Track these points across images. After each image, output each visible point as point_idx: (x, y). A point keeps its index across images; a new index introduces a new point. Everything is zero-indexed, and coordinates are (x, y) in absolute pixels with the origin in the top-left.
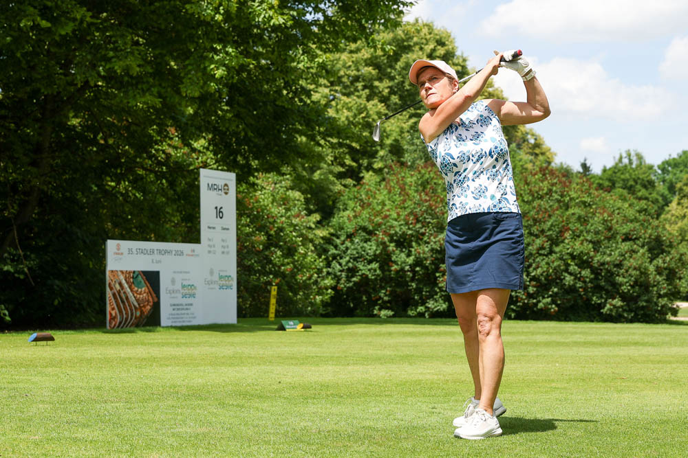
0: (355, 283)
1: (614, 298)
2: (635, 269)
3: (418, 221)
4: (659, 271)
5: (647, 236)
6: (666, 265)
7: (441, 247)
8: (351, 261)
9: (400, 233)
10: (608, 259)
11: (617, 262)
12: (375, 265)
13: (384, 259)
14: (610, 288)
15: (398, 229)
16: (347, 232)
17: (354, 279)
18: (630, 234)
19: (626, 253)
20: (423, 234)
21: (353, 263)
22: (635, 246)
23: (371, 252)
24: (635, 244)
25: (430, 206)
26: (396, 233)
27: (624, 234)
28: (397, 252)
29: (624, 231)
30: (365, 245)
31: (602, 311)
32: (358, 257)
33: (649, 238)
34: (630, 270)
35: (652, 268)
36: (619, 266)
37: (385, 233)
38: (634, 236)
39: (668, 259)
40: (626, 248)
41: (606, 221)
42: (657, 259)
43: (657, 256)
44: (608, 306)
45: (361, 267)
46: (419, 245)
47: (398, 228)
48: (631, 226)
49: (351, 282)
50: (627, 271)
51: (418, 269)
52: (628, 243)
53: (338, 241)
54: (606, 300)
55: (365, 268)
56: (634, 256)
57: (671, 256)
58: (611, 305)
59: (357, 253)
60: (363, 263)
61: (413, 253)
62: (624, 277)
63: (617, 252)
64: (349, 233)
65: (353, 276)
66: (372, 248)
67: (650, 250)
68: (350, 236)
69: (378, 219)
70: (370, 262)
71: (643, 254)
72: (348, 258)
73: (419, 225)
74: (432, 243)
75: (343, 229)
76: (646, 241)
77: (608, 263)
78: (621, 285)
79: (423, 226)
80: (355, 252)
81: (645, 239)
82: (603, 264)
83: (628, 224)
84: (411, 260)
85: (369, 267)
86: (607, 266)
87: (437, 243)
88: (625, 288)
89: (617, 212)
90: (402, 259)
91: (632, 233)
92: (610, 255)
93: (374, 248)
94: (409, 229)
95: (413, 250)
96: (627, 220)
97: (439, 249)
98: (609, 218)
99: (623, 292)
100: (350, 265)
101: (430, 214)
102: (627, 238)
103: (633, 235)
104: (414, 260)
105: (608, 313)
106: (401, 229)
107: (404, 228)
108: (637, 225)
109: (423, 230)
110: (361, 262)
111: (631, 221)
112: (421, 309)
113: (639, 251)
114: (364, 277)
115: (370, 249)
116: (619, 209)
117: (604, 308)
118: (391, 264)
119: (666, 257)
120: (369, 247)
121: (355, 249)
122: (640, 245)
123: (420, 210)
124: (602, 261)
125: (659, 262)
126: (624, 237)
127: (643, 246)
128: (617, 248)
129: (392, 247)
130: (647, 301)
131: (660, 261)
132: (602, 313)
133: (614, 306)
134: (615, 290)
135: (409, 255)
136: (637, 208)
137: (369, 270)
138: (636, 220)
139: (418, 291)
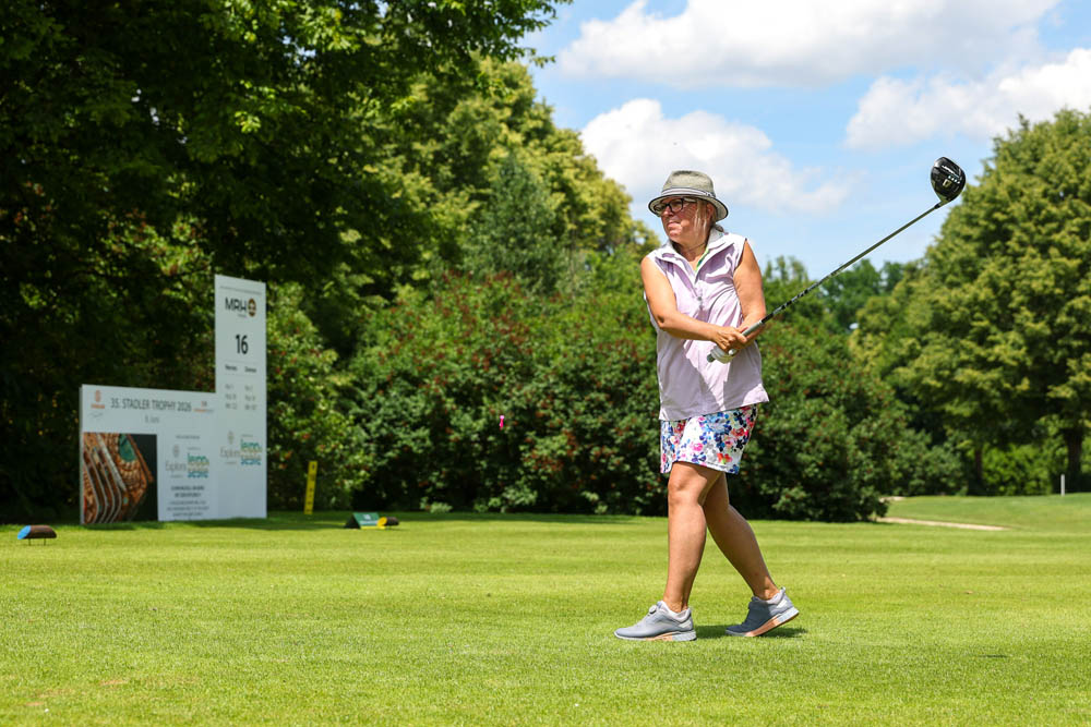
0: (391, 460)
1: (791, 488)
2: (825, 441)
3: (492, 364)
4: (862, 444)
5: (844, 389)
6: (871, 434)
7: (528, 405)
8: (386, 425)
9: (463, 382)
10: (786, 425)
11: (799, 430)
12: (423, 432)
13: (438, 423)
14: (788, 471)
15: (459, 377)
16: (378, 380)
17: (390, 454)
18: (817, 386)
19: (812, 415)
20: (500, 384)
21: (387, 429)
22: (826, 406)
23: (417, 412)
24: (826, 402)
25: (511, 341)
26: (457, 382)
27: (809, 387)
28: (459, 412)
29: (809, 382)
30: (407, 400)
31: (774, 506)
32: (396, 420)
33: (848, 392)
34: (819, 442)
35: (851, 440)
36: (802, 436)
37: (439, 382)
38: (824, 391)
39: (875, 425)
40: (812, 408)
41: (783, 366)
42: (859, 426)
43: (858, 421)
44: (783, 499)
45: (401, 435)
46: (494, 401)
47: (461, 373)
48: (819, 374)
49: (383, 458)
50: (813, 444)
51: (491, 438)
52: (815, 401)
53: (364, 394)
54: (781, 490)
55: (407, 436)
56: (824, 420)
57: (880, 422)
58: (787, 497)
59: (395, 413)
60: (403, 429)
61: (484, 413)
62: (808, 453)
63: (798, 415)
64: (381, 382)
65: (387, 450)
66: (418, 405)
67: (847, 412)
68: (383, 387)
69: (429, 360)
70: (415, 427)
71: (838, 418)
72: (379, 421)
73: (493, 370)
74: (514, 399)
75: (371, 374)
76: (843, 397)
77: (785, 432)
78: (805, 465)
79: (500, 372)
80: (391, 411)
81: (840, 395)
82: (777, 433)
83: (815, 371)
84: (480, 424)
85: (414, 435)
86: (783, 437)
87: (523, 399)
88: (811, 471)
89: (798, 352)
90: (466, 423)
91: (822, 385)
92: (789, 419)
93: (422, 404)
94: (478, 375)
95: (483, 408)
96: (813, 365)
97: (525, 407)
98: (787, 362)
99: (807, 477)
100: (384, 431)
101: (510, 353)
102: (813, 393)
103: (823, 388)
104: (485, 425)
105: (783, 509)
106: (465, 375)
107: (470, 375)
108: (829, 372)
109: (499, 378)
110: (401, 427)
111: (820, 367)
112: (494, 501)
113: (831, 413)
114: (406, 450)
115: (415, 407)
116: (800, 347)
117: (776, 502)
118: (448, 430)
119: (872, 422)
120: (413, 404)
121: (392, 406)
122: (834, 403)
123: (496, 346)
124: (776, 428)
125: (861, 430)
126: (808, 391)
127: (837, 406)
128: (798, 409)
129: (450, 403)
130: (843, 491)
131: (864, 429)
132: (774, 509)
133: (793, 499)
134: (795, 474)
135: (476, 417)
136: (828, 346)
137: (414, 440)
138: (827, 365)
139: (491, 472)
